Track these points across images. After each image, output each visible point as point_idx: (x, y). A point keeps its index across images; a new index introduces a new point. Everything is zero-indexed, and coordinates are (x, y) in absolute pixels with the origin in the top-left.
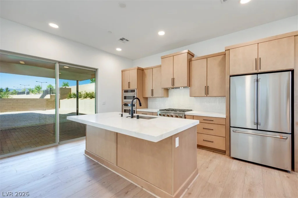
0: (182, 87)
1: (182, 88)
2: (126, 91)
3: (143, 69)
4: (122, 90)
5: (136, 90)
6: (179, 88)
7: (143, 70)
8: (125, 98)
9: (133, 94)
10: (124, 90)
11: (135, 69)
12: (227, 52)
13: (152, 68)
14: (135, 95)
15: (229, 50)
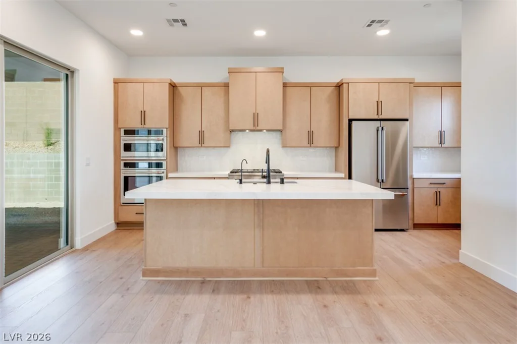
2: (129, 132)
3: (175, 83)
4: (117, 128)
5: (165, 131)
7: (173, 87)
8: (128, 148)
9: (156, 138)
10: (123, 129)
11: (161, 82)
12: (345, 86)
13: (201, 87)
14: (163, 142)
15: (348, 83)
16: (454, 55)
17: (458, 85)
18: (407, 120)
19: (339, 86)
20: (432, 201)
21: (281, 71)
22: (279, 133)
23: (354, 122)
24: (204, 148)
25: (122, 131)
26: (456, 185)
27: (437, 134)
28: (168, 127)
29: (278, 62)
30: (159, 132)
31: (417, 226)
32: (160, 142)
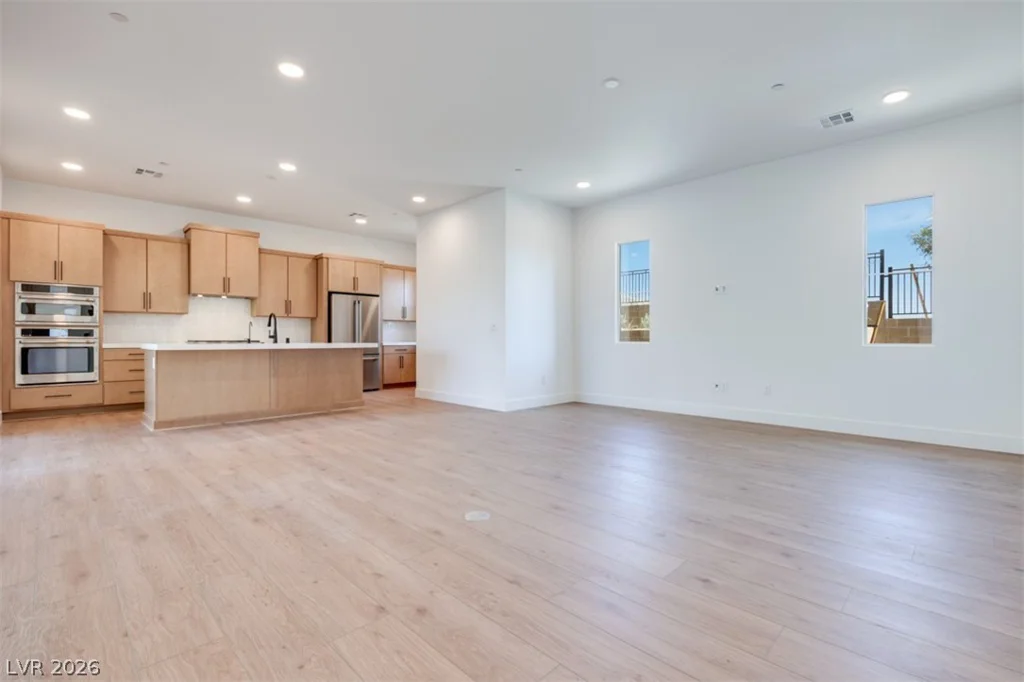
2: (31, 288)
3: (110, 231)
4: (6, 281)
5: (96, 291)
9: (82, 298)
10: (20, 283)
12: (325, 260)
13: (147, 239)
14: (93, 304)
15: (328, 259)
16: (410, 245)
17: (414, 270)
18: (377, 296)
19: (316, 259)
20: (397, 364)
21: (256, 236)
22: (248, 301)
23: (334, 296)
24: (150, 314)
25: (18, 285)
26: (413, 351)
27: (400, 309)
28: (101, 285)
29: (253, 226)
30: (88, 291)
31: (387, 386)
32: (88, 304)
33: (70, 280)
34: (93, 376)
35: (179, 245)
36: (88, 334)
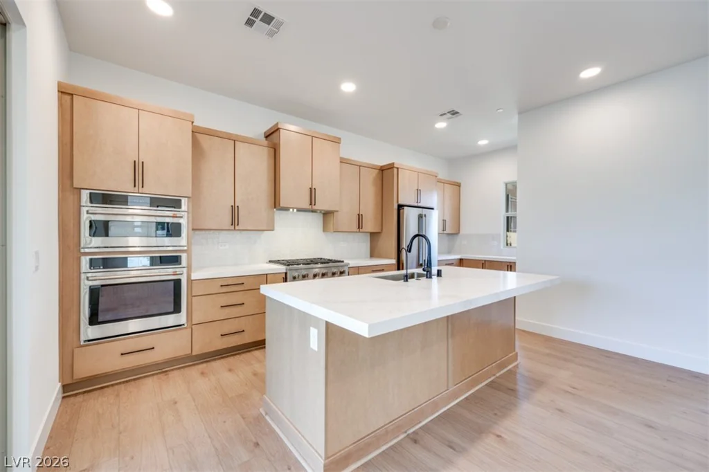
0: (293, 208)
1: (295, 210)
6: (287, 209)
9: (170, 213)
10: (88, 191)
11: (177, 116)
12: (395, 170)
13: (235, 139)
14: (181, 221)
15: (398, 168)
18: (433, 209)
19: (382, 170)
21: (337, 141)
24: (238, 232)
25: (85, 195)
27: (442, 222)
28: (190, 195)
32: (175, 220)
33: (154, 187)
34: (181, 318)
35: (266, 149)
36: (175, 260)
